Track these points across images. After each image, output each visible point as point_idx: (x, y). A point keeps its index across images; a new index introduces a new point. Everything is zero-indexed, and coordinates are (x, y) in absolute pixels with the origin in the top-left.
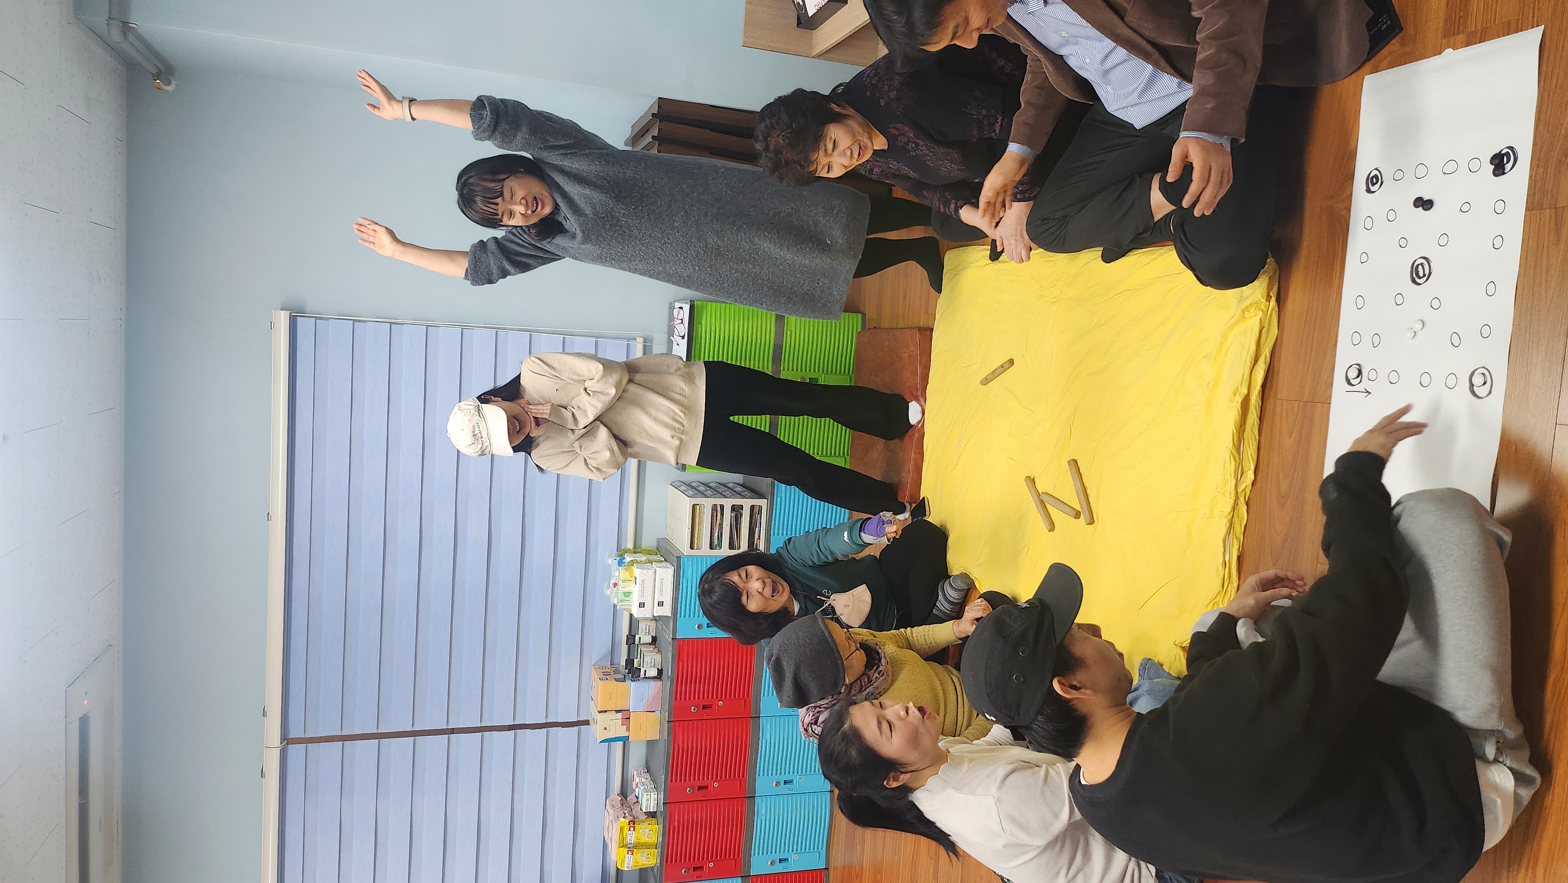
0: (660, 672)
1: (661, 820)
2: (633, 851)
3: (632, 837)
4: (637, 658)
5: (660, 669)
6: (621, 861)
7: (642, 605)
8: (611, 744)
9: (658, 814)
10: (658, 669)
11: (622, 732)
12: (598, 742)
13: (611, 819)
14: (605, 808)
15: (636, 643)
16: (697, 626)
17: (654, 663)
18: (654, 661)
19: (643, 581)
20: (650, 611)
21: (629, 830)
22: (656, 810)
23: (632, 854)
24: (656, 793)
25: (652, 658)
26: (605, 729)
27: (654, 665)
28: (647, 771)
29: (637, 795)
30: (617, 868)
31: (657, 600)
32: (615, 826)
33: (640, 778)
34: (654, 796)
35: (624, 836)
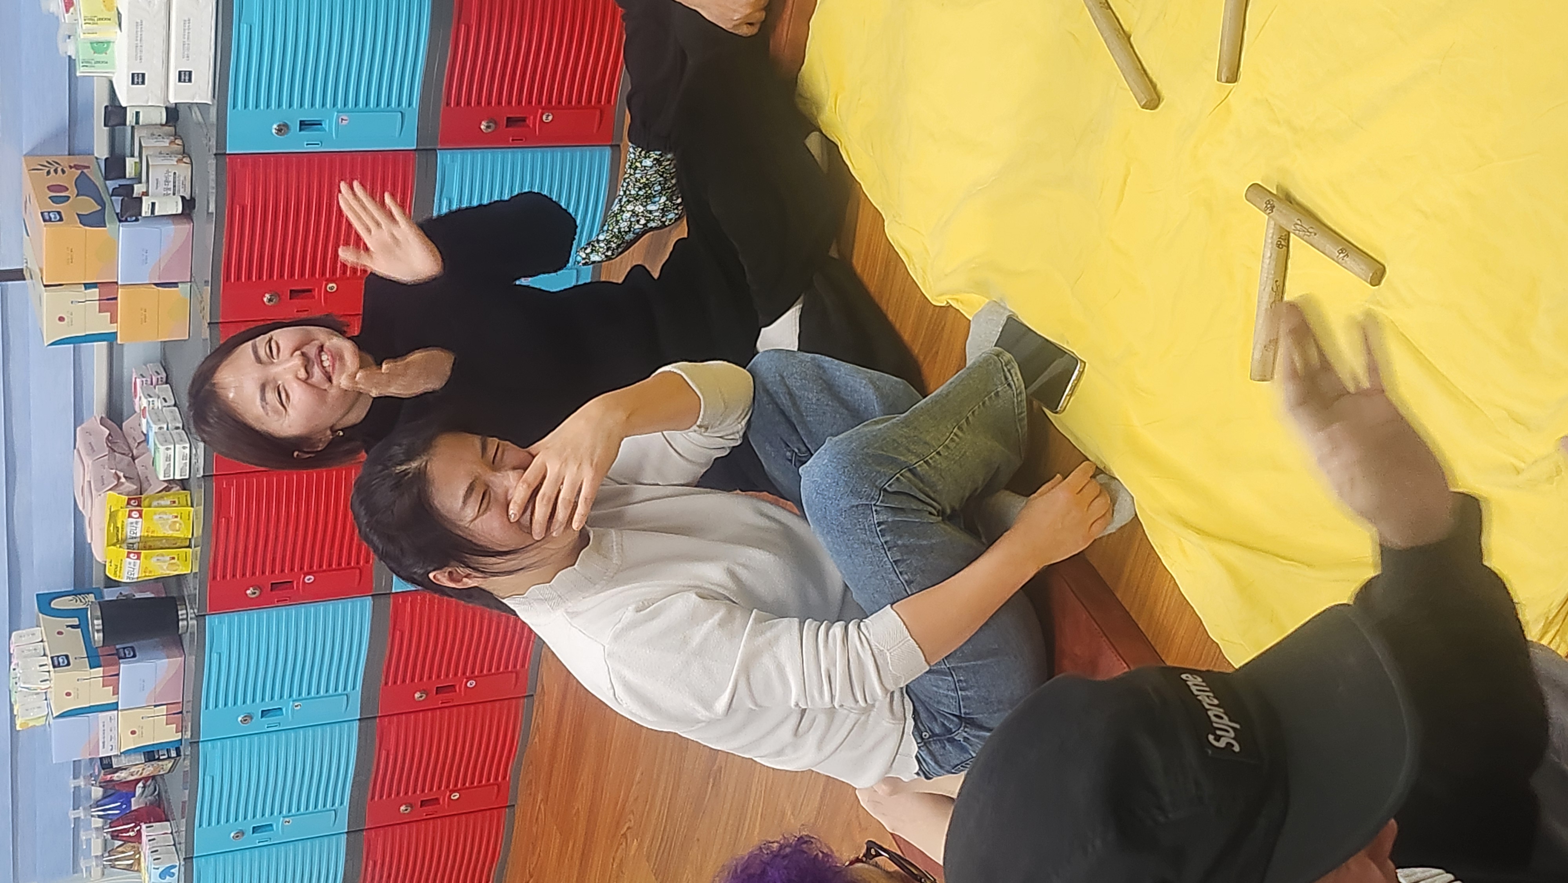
0: (189, 204)
1: (199, 495)
2: (140, 553)
3: (135, 528)
4: (132, 156)
5: (188, 197)
6: (113, 567)
7: (138, 79)
8: (80, 347)
9: (193, 483)
10: (183, 198)
11: (101, 324)
12: (46, 345)
13: (87, 479)
14: (75, 447)
15: (128, 123)
16: (275, 126)
17: (174, 182)
18: (174, 178)
19: (139, 24)
20: (159, 93)
21: (130, 516)
22: (187, 477)
23: (138, 558)
24: (188, 445)
25: (168, 172)
26: (61, 319)
27: (174, 186)
28: (164, 380)
29: (145, 432)
30: (106, 576)
31: (176, 68)
32: (96, 501)
33: (151, 399)
34: (182, 450)
35: (119, 525)
